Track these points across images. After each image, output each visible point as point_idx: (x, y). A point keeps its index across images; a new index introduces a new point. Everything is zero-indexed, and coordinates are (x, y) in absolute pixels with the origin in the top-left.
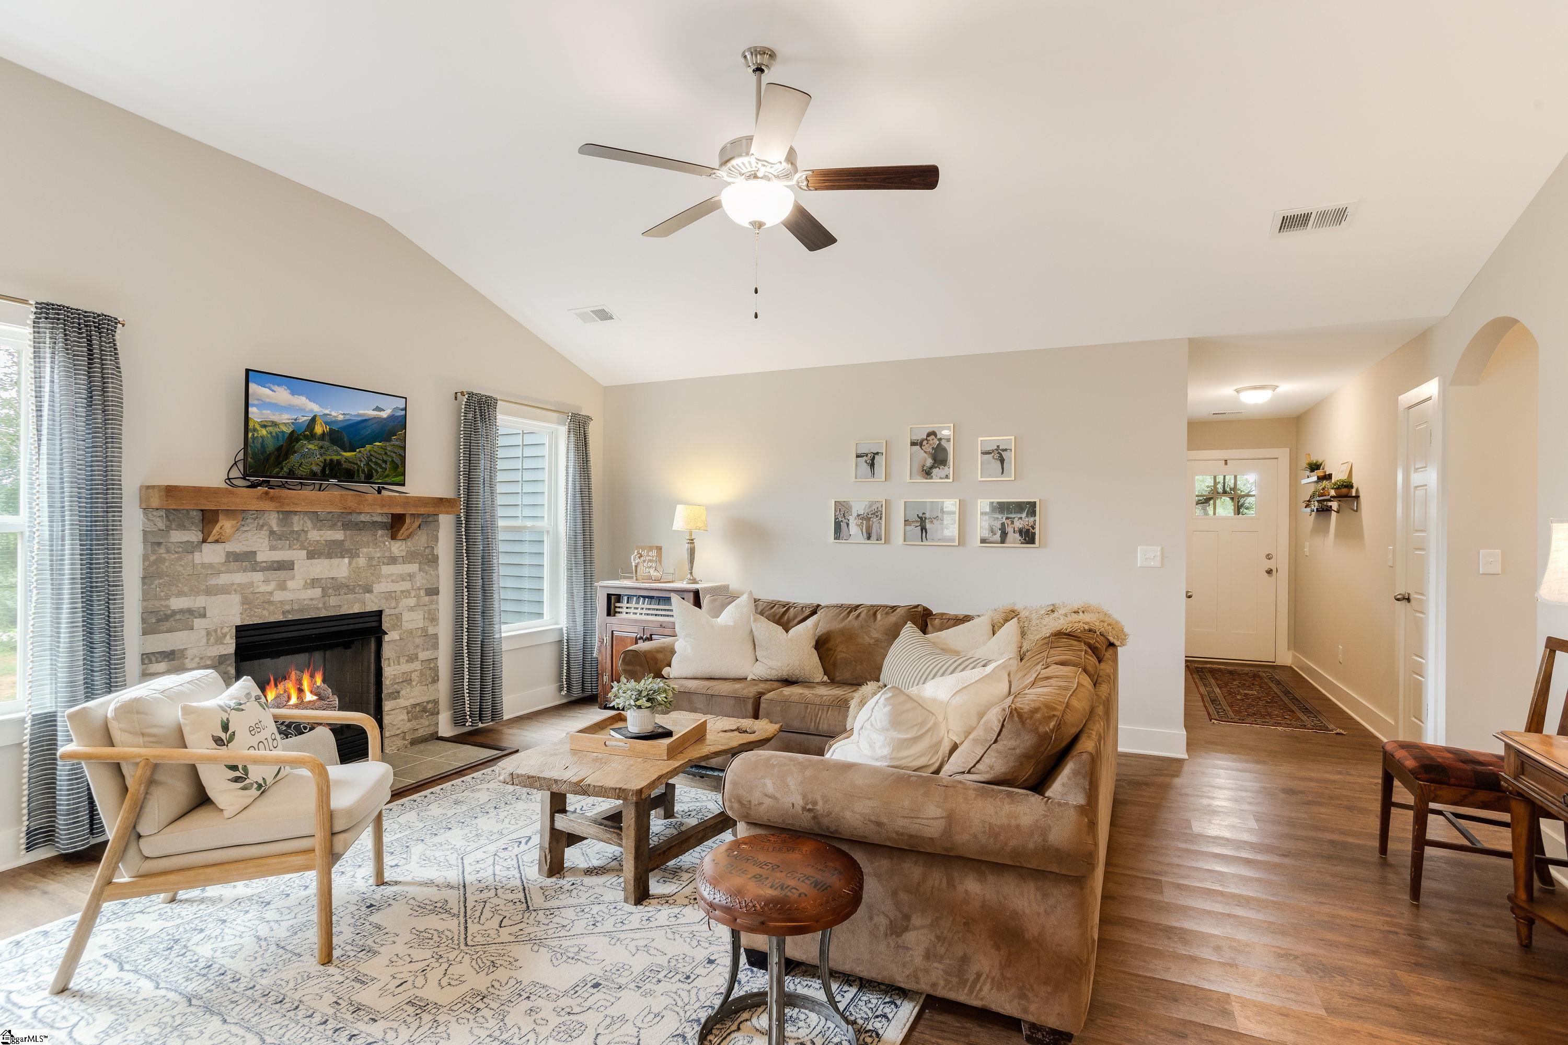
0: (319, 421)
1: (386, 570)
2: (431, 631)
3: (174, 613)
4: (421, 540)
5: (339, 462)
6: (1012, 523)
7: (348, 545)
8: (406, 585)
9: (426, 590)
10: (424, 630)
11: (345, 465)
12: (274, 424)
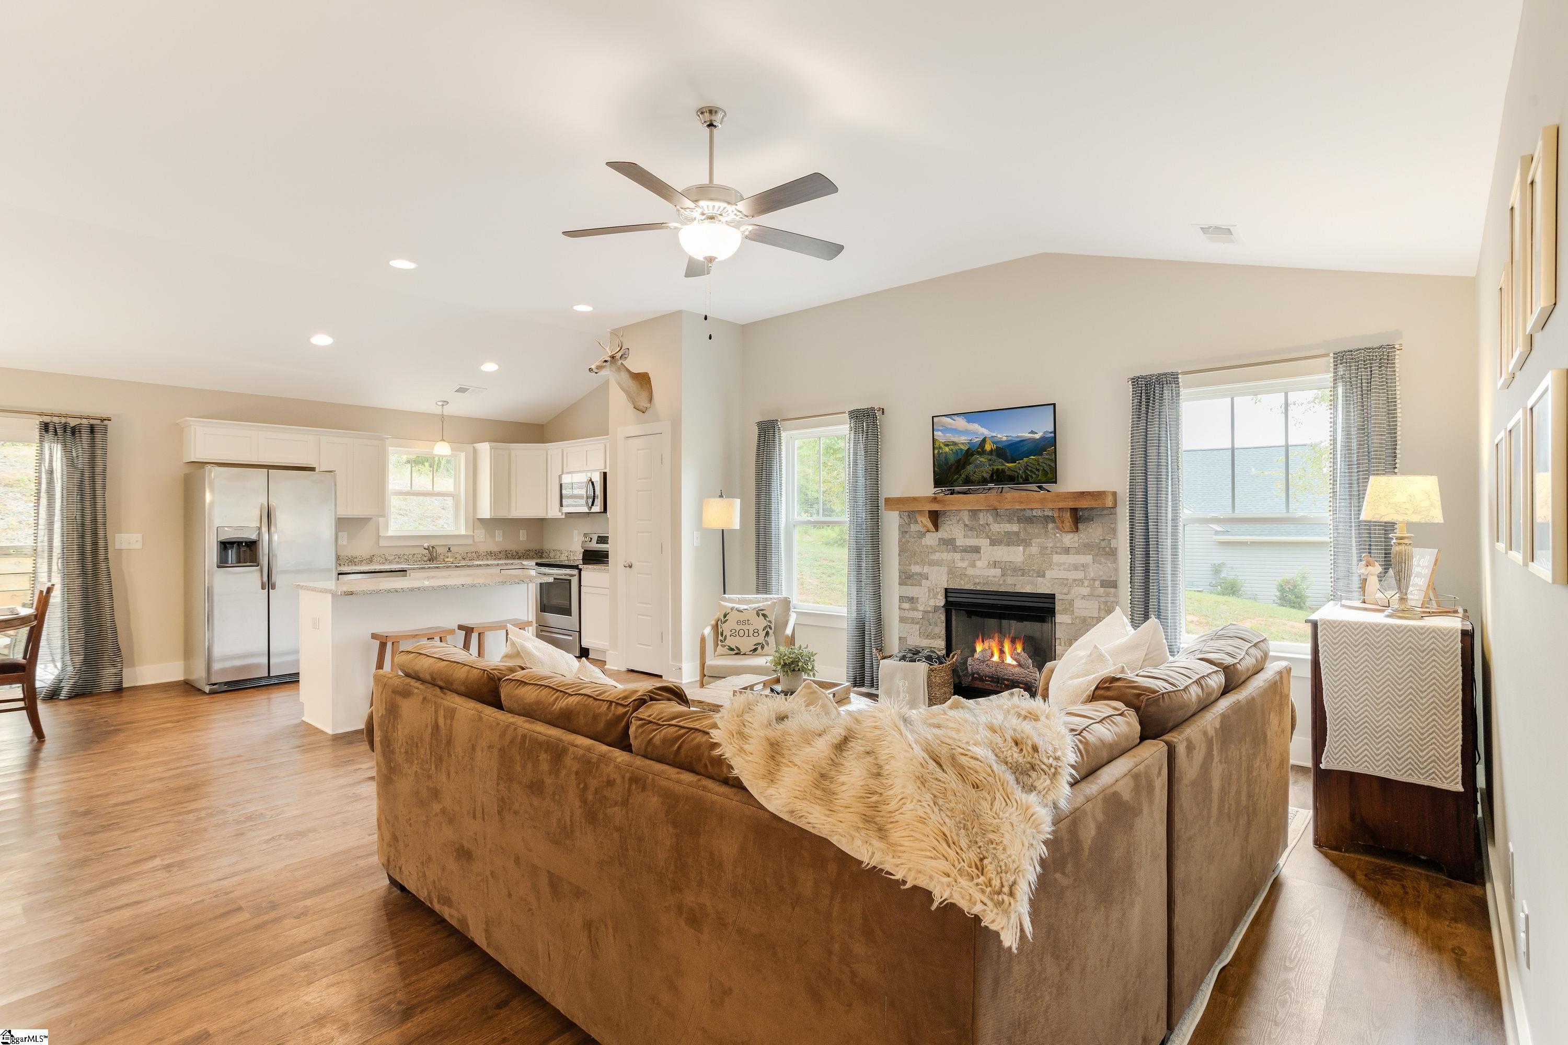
0: (988, 441)
4: (1096, 532)
5: (1003, 471)
7: (1022, 535)
9: (1102, 581)
11: (1008, 473)
12: (955, 444)
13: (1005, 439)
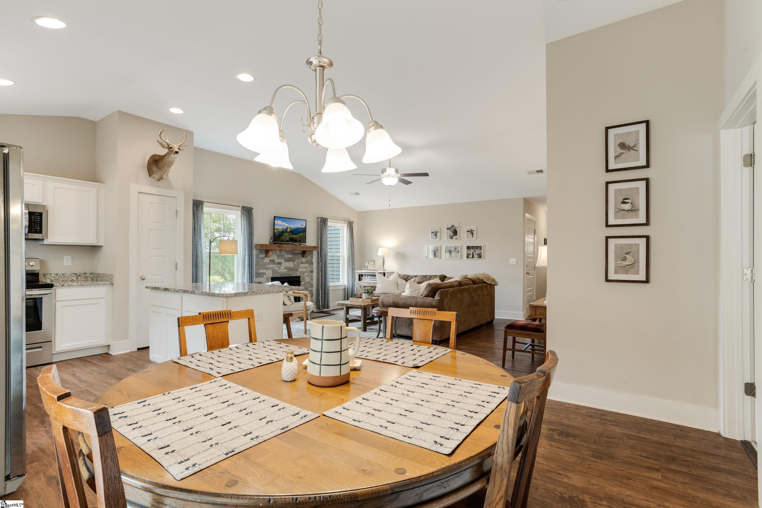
0: (288, 228)
1: (301, 265)
2: (311, 282)
3: (261, 273)
4: (309, 258)
6: (475, 252)
7: (293, 258)
8: (305, 270)
9: (310, 271)
10: (310, 282)
11: (294, 239)
12: (278, 229)
13: (293, 227)
